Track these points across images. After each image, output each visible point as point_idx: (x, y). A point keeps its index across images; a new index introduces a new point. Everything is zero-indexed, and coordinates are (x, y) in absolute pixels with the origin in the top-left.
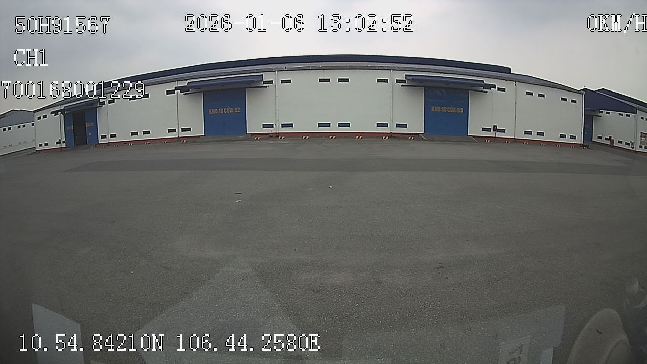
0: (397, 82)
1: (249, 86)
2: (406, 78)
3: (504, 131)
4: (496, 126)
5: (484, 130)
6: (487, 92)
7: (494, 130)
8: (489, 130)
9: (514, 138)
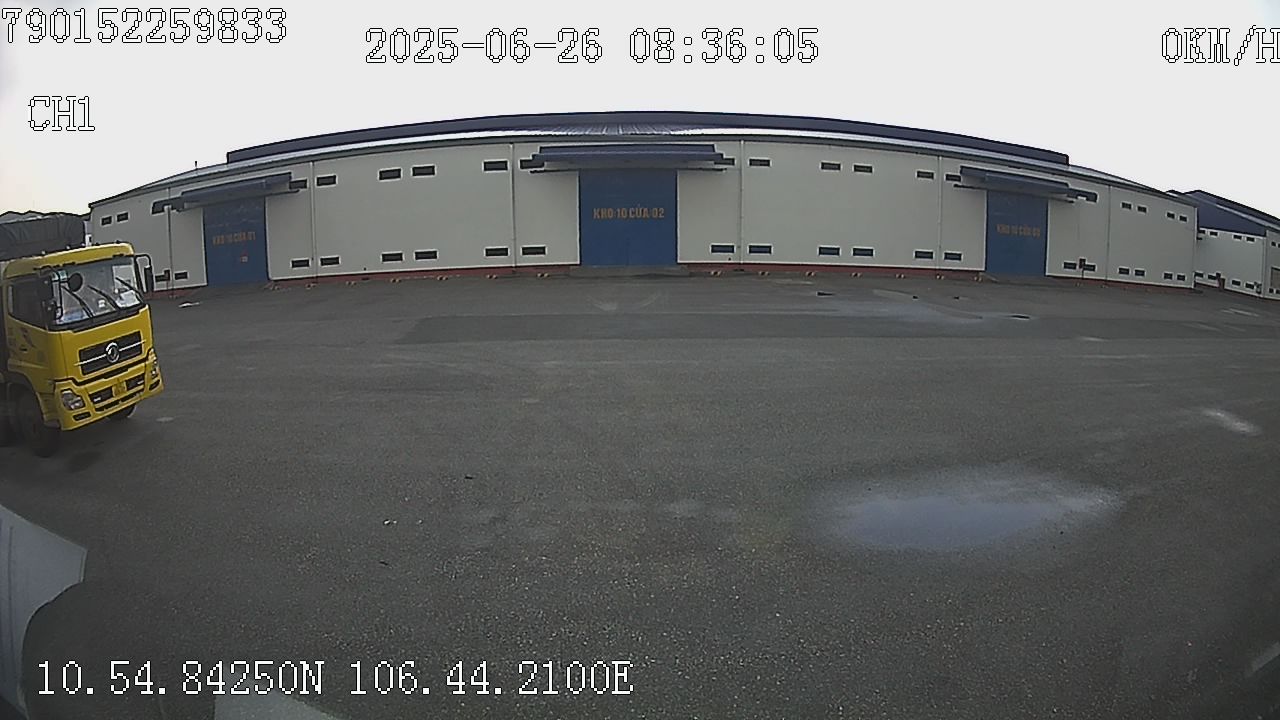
0: (947, 179)
1: (685, 166)
2: (961, 172)
3: (1092, 268)
4: (1084, 260)
5: (1067, 266)
6: (1072, 202)
7: (1080, 267)
8: (1073, 266)
9: (1105, 281)
